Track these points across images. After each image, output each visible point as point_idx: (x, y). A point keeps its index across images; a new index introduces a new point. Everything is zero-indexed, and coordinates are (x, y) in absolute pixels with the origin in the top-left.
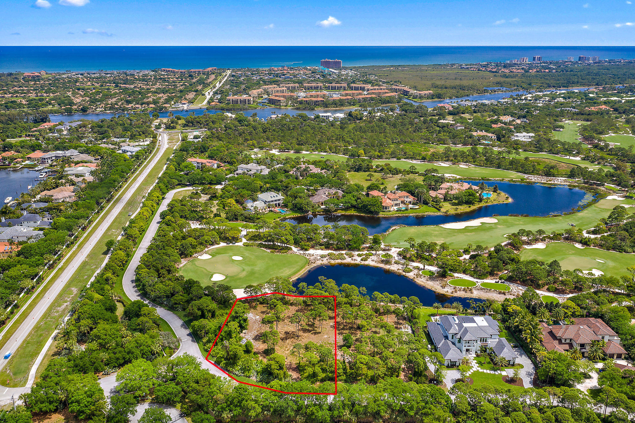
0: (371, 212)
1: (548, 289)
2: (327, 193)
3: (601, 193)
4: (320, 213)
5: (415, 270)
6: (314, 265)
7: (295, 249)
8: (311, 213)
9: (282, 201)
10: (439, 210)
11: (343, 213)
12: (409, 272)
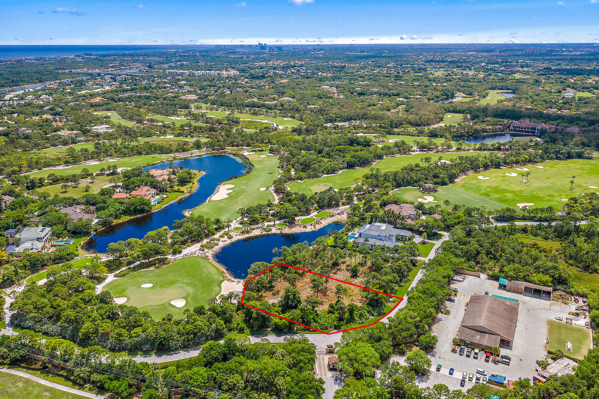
0: (142, 211)
1: (343, 204)
2: (78, 211)
3: (233, 153)
4: (101, 229)
5: (271, 227)
6: (210, 257)
7: (169, 257)
8: (94, 233)
9: (51, 232)
10: (183, 192)
11: (120, 221)
12: (271, 230)
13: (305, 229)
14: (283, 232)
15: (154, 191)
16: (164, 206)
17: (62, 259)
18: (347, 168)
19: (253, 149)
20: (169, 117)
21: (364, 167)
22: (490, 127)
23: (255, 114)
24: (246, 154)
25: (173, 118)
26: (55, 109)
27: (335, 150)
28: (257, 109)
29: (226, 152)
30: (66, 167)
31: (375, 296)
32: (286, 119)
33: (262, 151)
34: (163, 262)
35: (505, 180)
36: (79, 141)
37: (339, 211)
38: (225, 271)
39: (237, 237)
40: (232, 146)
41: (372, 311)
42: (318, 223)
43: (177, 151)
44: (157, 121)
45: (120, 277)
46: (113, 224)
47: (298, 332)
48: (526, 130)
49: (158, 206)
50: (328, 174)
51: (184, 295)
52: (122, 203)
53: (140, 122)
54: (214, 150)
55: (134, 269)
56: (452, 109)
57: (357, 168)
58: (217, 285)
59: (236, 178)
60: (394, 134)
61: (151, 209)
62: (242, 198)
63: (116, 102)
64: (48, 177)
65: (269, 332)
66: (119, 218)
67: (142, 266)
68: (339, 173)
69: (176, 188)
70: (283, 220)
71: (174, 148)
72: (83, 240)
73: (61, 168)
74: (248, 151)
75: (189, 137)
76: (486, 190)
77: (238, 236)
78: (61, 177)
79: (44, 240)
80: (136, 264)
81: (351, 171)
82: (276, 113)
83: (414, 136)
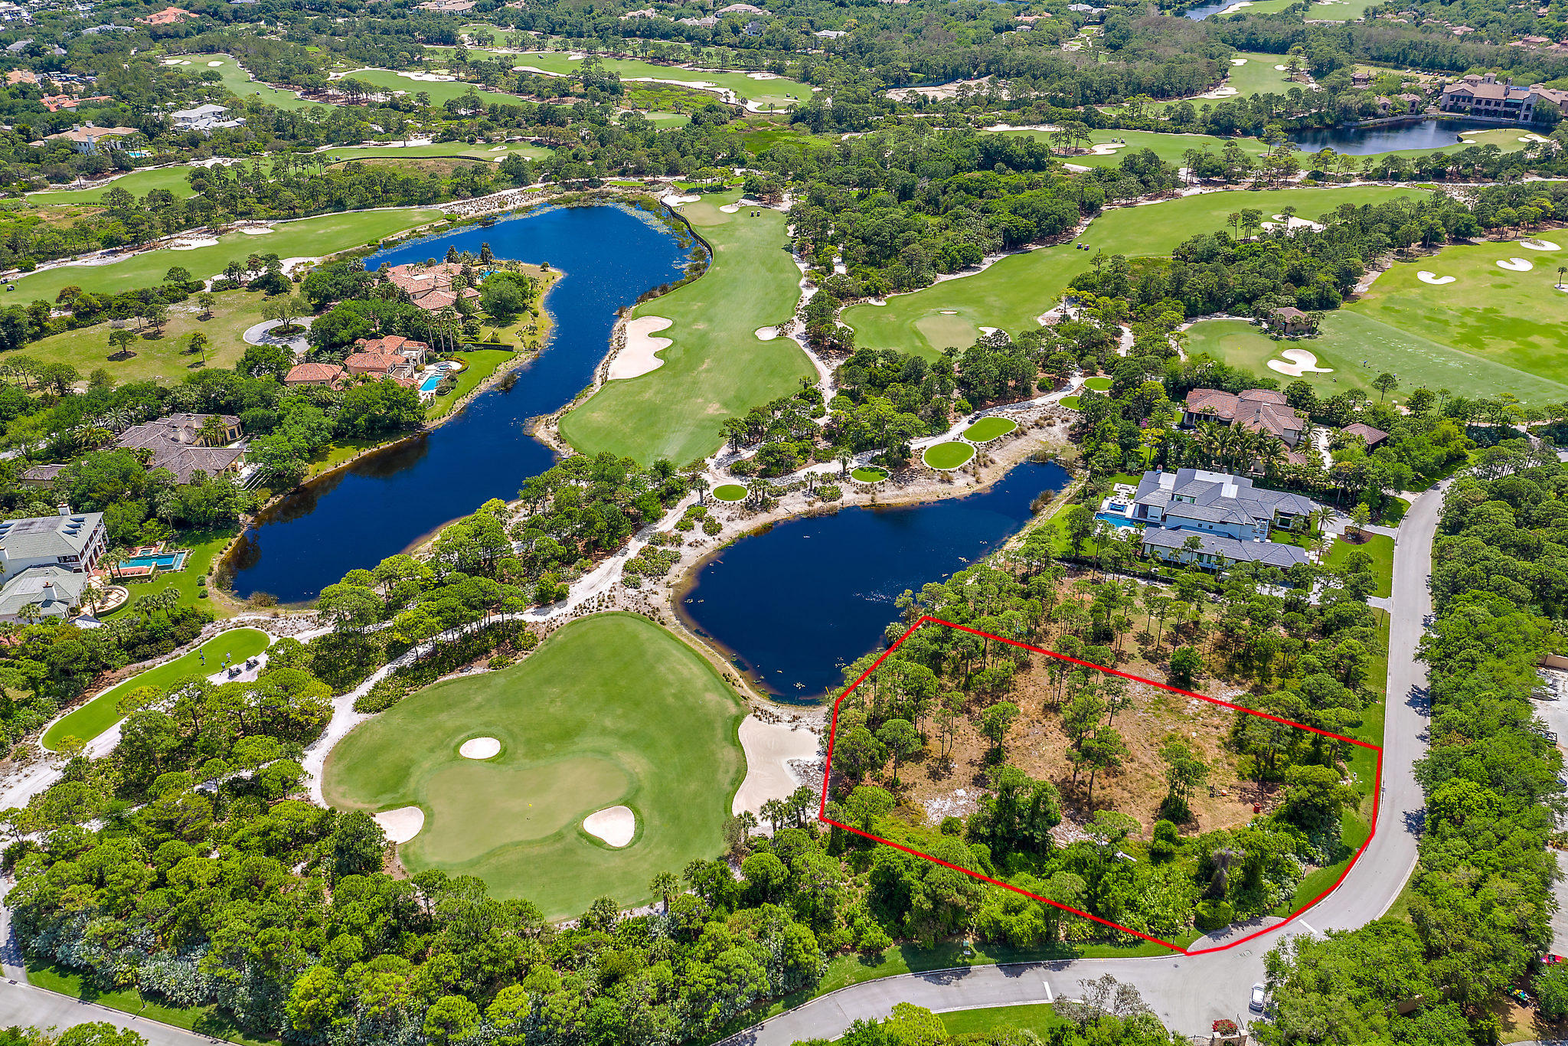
1: (1044, 389)
2: (183, 437)
3: (632, 199)
4: (269, 504)
5: (836, 483)
6: (668, 613)
7: (528, 616)
8: (250, 519)
9: (102, 530)
10: (509, 348)
11: (327, 467)
12: (836, 495)
13: (946, 486)
14: (880, 499)
15: (415, 351)
16: (460, 404)
17: (157, 640)
18: (1003, 249)
19: (692, 186)
20: (400, 74)
21: (1053, 243)
22: (1384, 99)
23: (659, 59)
24: (672, 201)
25: (412, 75)
26: (45, 50)
27: (954, 186)
28: (665, 43)
29: (608, 194)
30: (111, 259)
31: (1318, 795)
32: (757, 76)
33: (720, 189)
34: (510, 638)
35: (1505, 286)
36: (140, 162)
37: (1034, 416)
38: (735, 673)
39: (736, 527)
40: (623, 174)
41: (1309, 847)
42: (983, 462)
43: (455, 193)
44: (371, 90)
45: (378, 711)
46: (305, 480)
47: (1078, 948)
48: (1492, 107)
49: (441, 403)
50: (951, 271)
51: (621, 792)
52: (324, 404)
53: (314, 90)
54: (568, 188)
55: (420, 673)
56: (1242, 38)
57: (1033, 247)
58: (726, 739)
59: (664, 291)
60: (1101, 125)
61: (422, 418)
62: (708, 371)
63: (228, 22)
64: (58, 301)
65: (973, 956)
66: (323, 457)
67: (444, 660)
68: (984, 267)
69: (486, 333)
70: (868, 455)
71: (445, 185)
72: (219, 552)
73: (93, 261)
74: (676, 191)
75: (479, 142)
76: (1463, 325)
77: (738, 521)
78: (101, 298)
79: (84, 561)
80: (421, 650)
81: (1017, 258)
82: (724, 58)
83: (1163, 131)
